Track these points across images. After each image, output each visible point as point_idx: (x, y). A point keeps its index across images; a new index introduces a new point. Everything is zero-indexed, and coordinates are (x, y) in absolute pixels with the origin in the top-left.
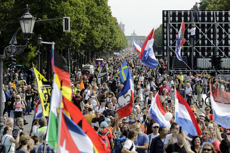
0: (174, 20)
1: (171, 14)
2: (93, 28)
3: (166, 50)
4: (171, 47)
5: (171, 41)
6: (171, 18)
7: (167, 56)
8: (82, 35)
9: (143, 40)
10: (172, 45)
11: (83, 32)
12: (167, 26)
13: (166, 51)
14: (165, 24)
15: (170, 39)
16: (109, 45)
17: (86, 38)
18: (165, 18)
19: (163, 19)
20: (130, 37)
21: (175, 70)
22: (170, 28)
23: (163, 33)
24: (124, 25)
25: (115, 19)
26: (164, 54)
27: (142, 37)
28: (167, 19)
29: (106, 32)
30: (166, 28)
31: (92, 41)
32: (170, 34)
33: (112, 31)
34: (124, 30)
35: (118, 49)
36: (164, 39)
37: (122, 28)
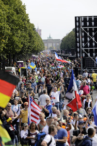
0: (85, 25)
1: (83, 19)
2: (14, 34)
3: (79, 51)
4: (83, 49)
5: (83, 44)
6: (83, 23)
7: (80, 57)
8: (4, 41)
9: (58, 42)
10: (84, 47)
11: (5, 38)
12: (79, 31)
13: (79, 53)
14: (78, 28)
15: (82, 42)
16: (28, 48)
17: (8, 44)
18: (77, 23)
19: (76, 24)
20: (47, 40)
21: (88, 69)
22: (82, 32)
23: (76, 37)
24: (41, 30)
25: (33, 25)
26: (77, 55)
27: (57, 40)
28: (79, 24)
29: (25, 37)
30: (79, 32)
31: (13, 46)
32: (82, 37)
33: (30, 36)
34: (41, 34)
35: (36, 52)
36: (76, 42)
37: (39, 33)
